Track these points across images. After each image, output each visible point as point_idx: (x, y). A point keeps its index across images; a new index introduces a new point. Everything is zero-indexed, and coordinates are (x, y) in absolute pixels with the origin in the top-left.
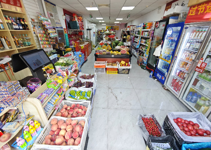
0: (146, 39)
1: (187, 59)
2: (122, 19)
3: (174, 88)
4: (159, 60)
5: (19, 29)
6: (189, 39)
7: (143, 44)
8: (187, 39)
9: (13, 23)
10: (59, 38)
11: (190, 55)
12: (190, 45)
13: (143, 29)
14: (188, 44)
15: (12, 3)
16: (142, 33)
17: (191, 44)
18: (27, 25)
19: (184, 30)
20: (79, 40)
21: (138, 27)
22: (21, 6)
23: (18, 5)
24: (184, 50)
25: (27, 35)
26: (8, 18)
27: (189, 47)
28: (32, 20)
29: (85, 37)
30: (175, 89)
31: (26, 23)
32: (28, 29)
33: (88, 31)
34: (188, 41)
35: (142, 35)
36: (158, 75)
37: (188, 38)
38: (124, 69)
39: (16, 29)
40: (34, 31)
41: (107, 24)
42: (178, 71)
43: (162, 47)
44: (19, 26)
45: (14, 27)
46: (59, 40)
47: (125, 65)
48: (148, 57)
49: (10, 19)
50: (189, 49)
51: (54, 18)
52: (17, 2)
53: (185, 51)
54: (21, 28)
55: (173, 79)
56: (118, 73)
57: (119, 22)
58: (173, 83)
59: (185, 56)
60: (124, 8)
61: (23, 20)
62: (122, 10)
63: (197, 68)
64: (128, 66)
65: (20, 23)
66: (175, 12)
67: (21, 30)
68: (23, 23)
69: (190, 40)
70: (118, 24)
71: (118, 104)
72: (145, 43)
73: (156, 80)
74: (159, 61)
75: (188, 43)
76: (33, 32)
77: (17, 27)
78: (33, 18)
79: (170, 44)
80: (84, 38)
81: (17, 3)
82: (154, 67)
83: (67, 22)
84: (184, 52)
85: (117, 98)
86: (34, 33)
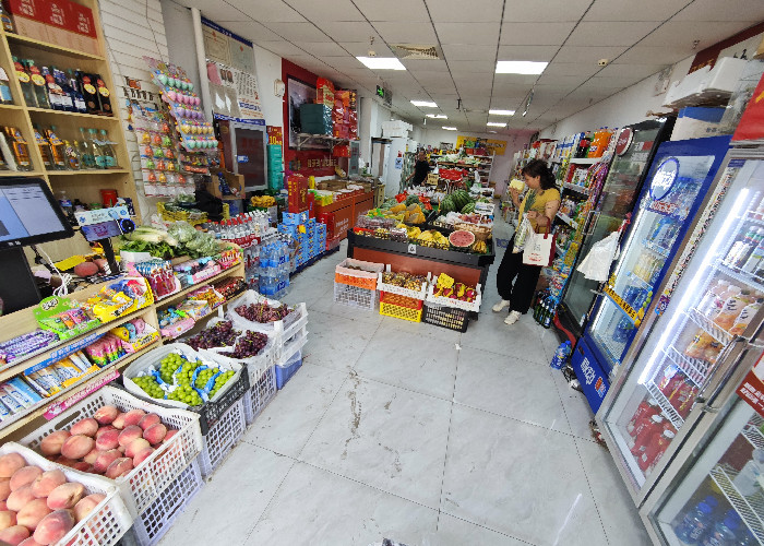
0: (577, 197)
1: (719, 321)
2: (512, 113)
3: (637, 446)
4: (601, 298)
5: (74, 109)
6: (748, 224)
7: (565, 218)
8: (738, 221)
9: (51, 86)
10: (241, 158)
11: (739, 303)
12: (749, 254)
13: (577, 156)
14: (740, 249)
15: (57, 18)
16: (571, 174)
17: (752, 250)
18: (106, 100)
19: (725, 172)
20: (335, 173)
21: (563, 146)
22: (93, 33)
23: (83, 27)
24: (718, 273)
25: (103, 132)
26: (35, 70)
27: (741, 263)
28: (130, 82)
29: (362, 164)
30: (637, 453)
31: (103, 91)
32: (110, 113)
33: (378, 146)
34: (744, 230)
35: (569, 181)
36: (585, 365)
37: (744, 218)
38: (447, 310)
39: (61, 108)
40: (130, 120)
41: (462, 128)
42: (670, 372)
43: (622, 241)
44: (73, 100)
45: (53, 99)
46: (240, 163)
47: (455, 295)
48: (566, 276)
49: (41, 73)
50: (737, 271)
51: (234, 86)
52: (81, 19)
53: (720, 282)
54: (81, 104)
55: (645, 403)
56: (423, 319)
57: (504, 125)
58: (636, 421)
59: (713, 305)
60: (504, 67)
61: (95, 80)
62: (497, 71)
63: (747, 385)
64: (465, 297)
65: (79, 89)
66: (711, 86)
67: (81, 111)
68: (90, 88)
69: (752, 228)
70: (500, 131)
71: (345, 454)
72: (573, 215)
73: (574, 383)
74: (604, 302)
75: (739, 243)
76: (127, 124)
77: (66, 101)
78: (133, 76)
79: (660, 237)
80: (355, 167)
81: (78, 22)
82: (581, 324)
83: (292, 104)
84: (713, 283)
85: (357, 424)
86: (130, 128)
